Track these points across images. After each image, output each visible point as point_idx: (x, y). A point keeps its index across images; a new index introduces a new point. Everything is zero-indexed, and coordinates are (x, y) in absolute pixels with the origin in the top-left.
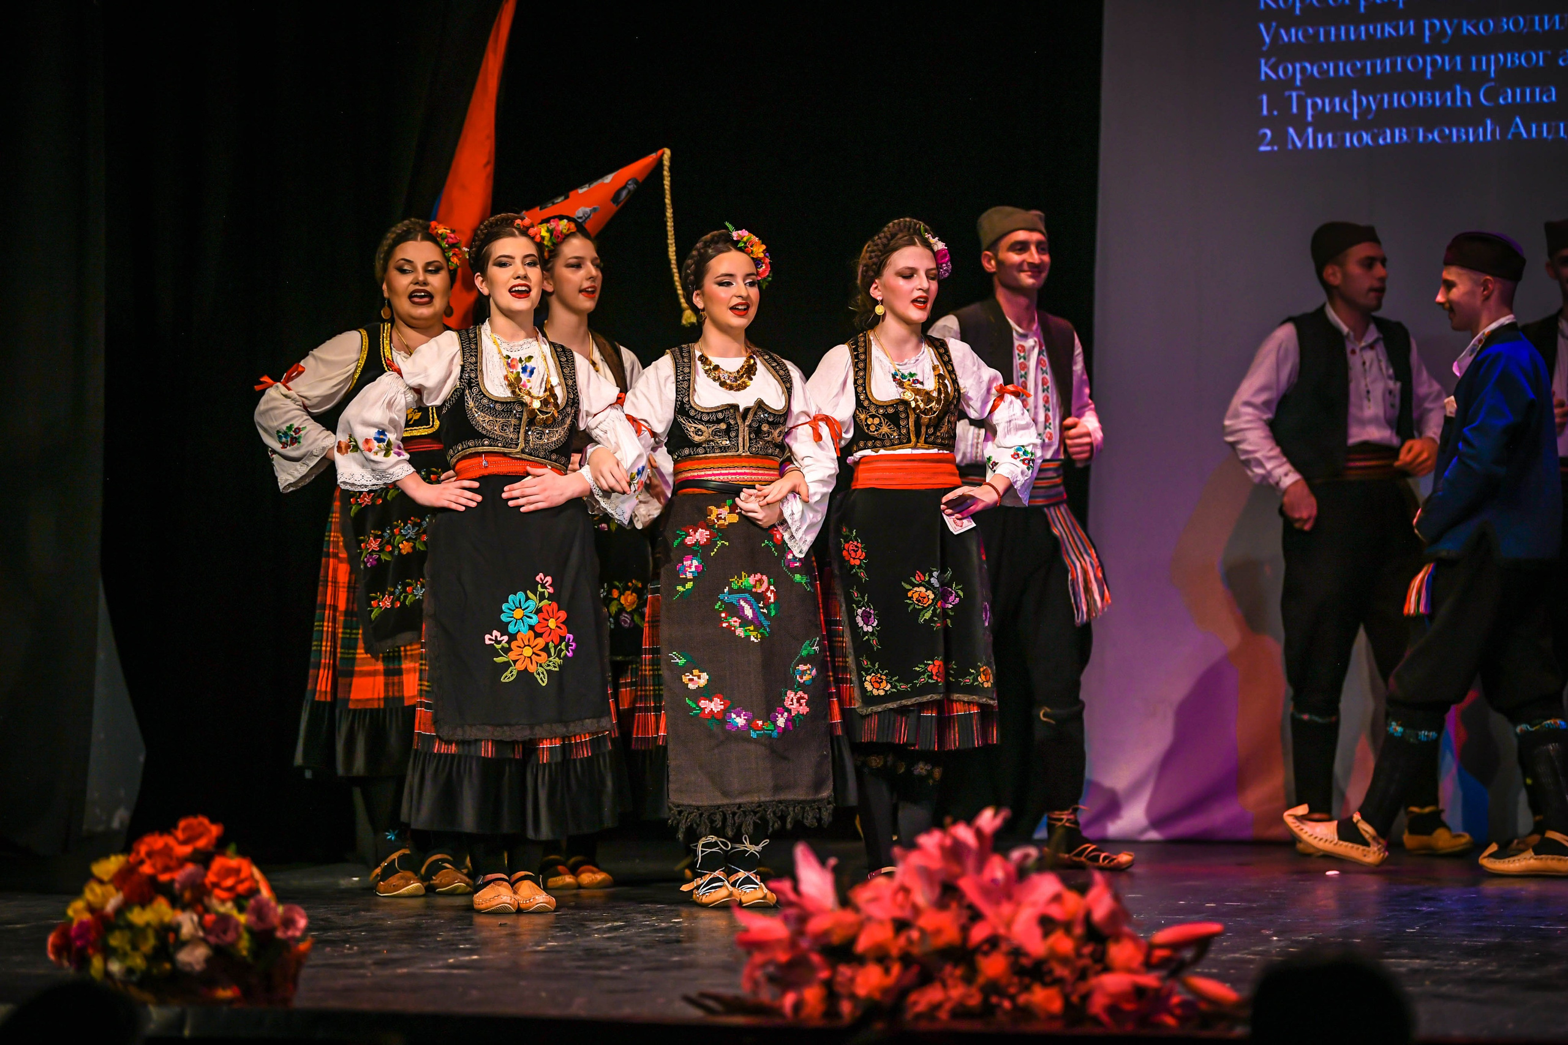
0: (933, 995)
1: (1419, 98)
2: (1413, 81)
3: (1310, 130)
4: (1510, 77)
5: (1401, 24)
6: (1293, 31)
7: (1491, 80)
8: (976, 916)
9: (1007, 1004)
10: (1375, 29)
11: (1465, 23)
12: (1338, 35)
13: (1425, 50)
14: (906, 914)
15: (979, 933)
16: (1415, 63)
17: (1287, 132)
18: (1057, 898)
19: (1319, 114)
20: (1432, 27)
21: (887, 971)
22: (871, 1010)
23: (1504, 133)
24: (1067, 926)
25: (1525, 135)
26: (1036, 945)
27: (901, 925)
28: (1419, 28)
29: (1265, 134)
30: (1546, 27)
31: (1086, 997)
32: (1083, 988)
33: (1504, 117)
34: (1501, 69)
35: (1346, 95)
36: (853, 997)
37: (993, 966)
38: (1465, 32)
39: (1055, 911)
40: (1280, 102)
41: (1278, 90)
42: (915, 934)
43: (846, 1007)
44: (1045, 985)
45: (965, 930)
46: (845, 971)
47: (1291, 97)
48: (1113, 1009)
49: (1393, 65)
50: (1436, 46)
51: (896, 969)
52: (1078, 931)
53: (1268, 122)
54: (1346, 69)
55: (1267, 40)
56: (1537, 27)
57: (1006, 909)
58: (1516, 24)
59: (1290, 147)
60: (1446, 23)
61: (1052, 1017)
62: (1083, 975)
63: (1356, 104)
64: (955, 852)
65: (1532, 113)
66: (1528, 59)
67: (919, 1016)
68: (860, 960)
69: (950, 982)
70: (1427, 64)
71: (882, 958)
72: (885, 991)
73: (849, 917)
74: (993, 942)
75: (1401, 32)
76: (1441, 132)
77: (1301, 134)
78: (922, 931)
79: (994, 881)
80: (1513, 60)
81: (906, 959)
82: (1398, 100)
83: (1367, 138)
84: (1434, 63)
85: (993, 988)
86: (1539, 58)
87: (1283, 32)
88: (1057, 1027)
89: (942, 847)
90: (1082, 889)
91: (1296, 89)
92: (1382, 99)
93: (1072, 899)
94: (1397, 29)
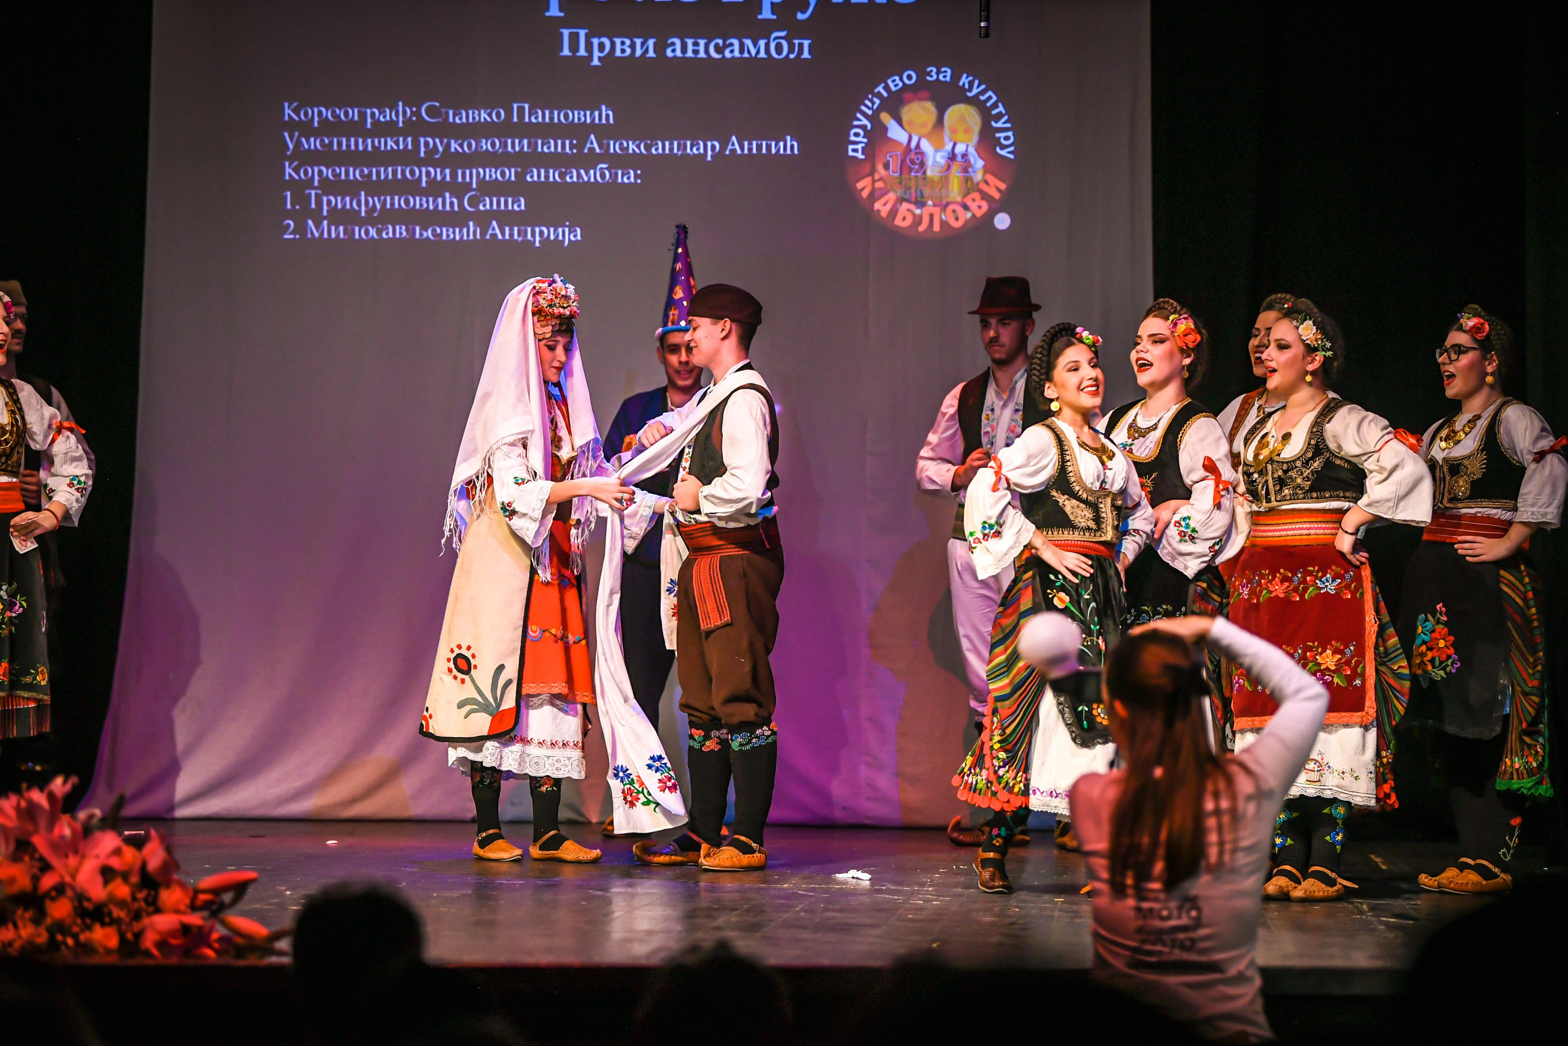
1: (417, 202)
2: (411, 188)
3: (325, 222)
4: (488, 188)
5: (401, 139)
6: (312, 140)
7: (474, 190)
10: (380, 142)
11: (453, 142)
12: (348, 146)
13: (421, 163)
16: (412, 173)
17: (307, 223)
18: (117, 853)
19: (333, 210)
20: (426, 143)
23: (483, 234)
24: (125, 875)
25: (500, 236)
28: (416, 144)
29: (289, 225)
30: (517, 149)
33: (483, 220)
34: (481, 182)
35: (355, 195)
38: (453, 150)
39: (115, 862)
40: (301, 199)
41: (300, 188)
45: (35, 878)
47: (310, 194)
49: (395, 173)
50: (430, 160)
53: (291, 214)
54: (355, 174)
55: (291, 146)
56: (510, 149)
57: (72, 860)
58: (493, 145)
59: (309, 236)
60: (437, 141)
61: (109, 952)
63: (363, 203)
65: (506, 218)
66: (503, 174)
70: (422, 174)
74: (60, 889)
75: (401, 147)
76: (434, 231)
77: (318, 225)
80: (491, 174)
82: (399, 202)
83: (373, 232)
84: (428, 174)
86: (511, 174)
87: (303, 140)
89: (17, 808)
91: (315, 188)
92: (385, 201)
93: (130, 853)
94: (397, 143)
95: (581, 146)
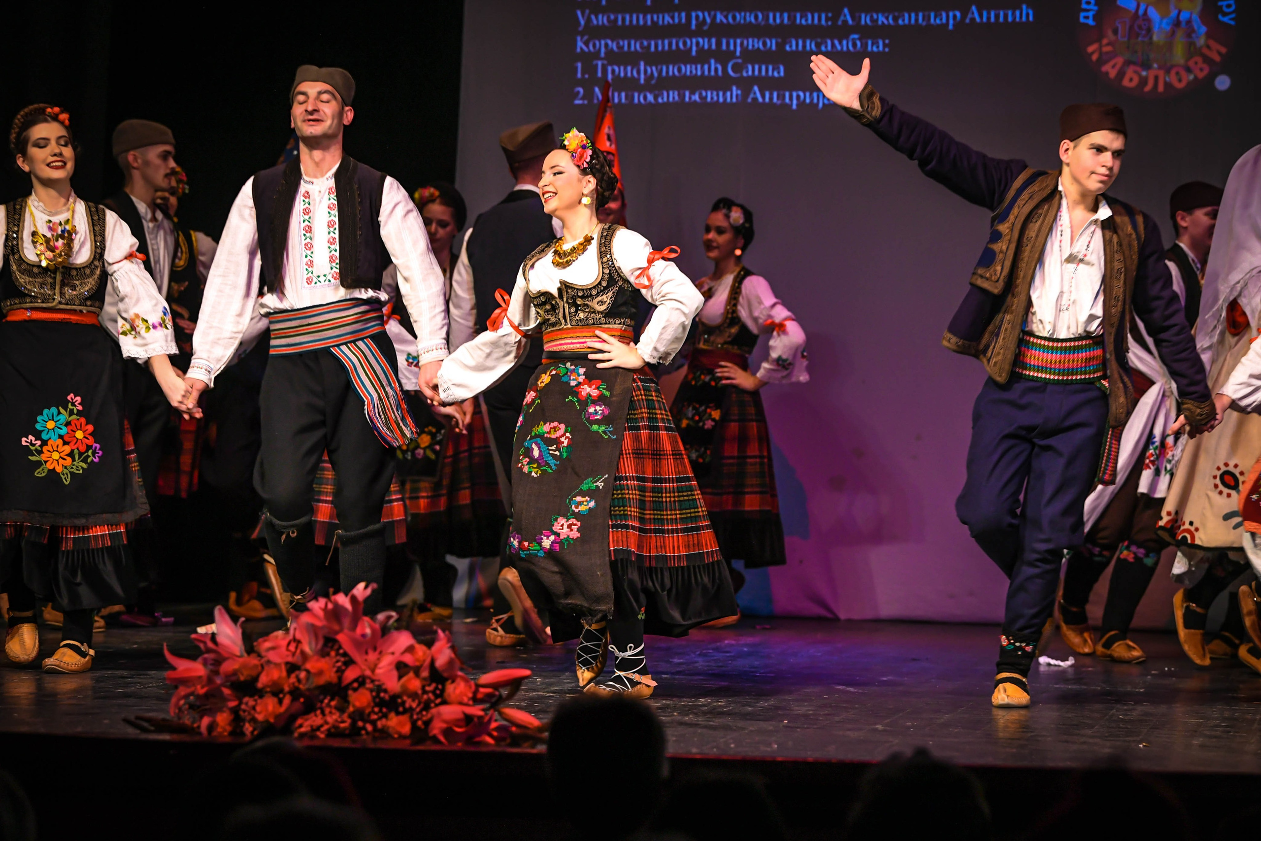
0: (315, 720)
1: (688, 70)
2: (683, 57)
4: (752, 57)
5: (676, 14)
6: (600, 16)
7: (738, 58)
8: (349, 662)
9: (369, 727)
10: (658, 18)
11: (719, 14)
12: (631, 21)
13: (692, 34)
14: (297, 659)
15: (351, 674)
16: (685, 44)
17: (594, 91)
18: (410, 649)
19: (616, 78)
20: (697, 17)
21: (280, 702)
22: (268, 729)
23: (745, 97)
24: (417, 671)
25: (760, 100)
26: (393, 684)
27: (292, 668)
28: (689, 18)
29: (579, 92)
30: (778, 21)
31: (427, 723)
32: (426, 716)
33: (746, 84)
34: (745, 50)
35: (635, 65)
36: (253, 720)
37: (360, 699)
38: (719, 21)
39: (408, 659)
40: (590, 69)
41: (589, 59)
42: (303, 675)
43: (248, 728)
44: (398, 713)
45: (340, 671)
46: (249, 701)
47: (597, 65)
48: (448, 732)
49: (670, 44)
50: (700, 32)
51: (287, 700)
52: (425, 674)
53: (581, 83)
54: (636, 46)
55: (582, 22)
56: (771, 21)
57: (372, 656)
58: (756, 17)
59: (596, 101)
60: (706, 14)
61: (402, 737)
62: (427, 707)
63: (643, 72)
64: (336, 613)
65: (766, 84)
66: (764, 44)
67: (302, 735)
68: (260, 693)
69: (327, 711)
70: (693, 44)
71: (277, 692)
72: (278, 717)
73: (254, 661)
74: (361, 681)
75: (677, 21)
76: (700, 94)
78: (308, 671)
79: (364, 635)
80: (754, 44)
81: (295, 693)
82: (673, 70)
83: (650, 98)
84: (698, 43)
85: (360, 715)
86: (772, 44)
87: (593, 17)
88: (405, 745)
89: (325, 609)
90: (429, 644)
91: (601, 59)
92: (661, 69)
93: (421, 649)
94: (673, 18)
95: (835, 19)
